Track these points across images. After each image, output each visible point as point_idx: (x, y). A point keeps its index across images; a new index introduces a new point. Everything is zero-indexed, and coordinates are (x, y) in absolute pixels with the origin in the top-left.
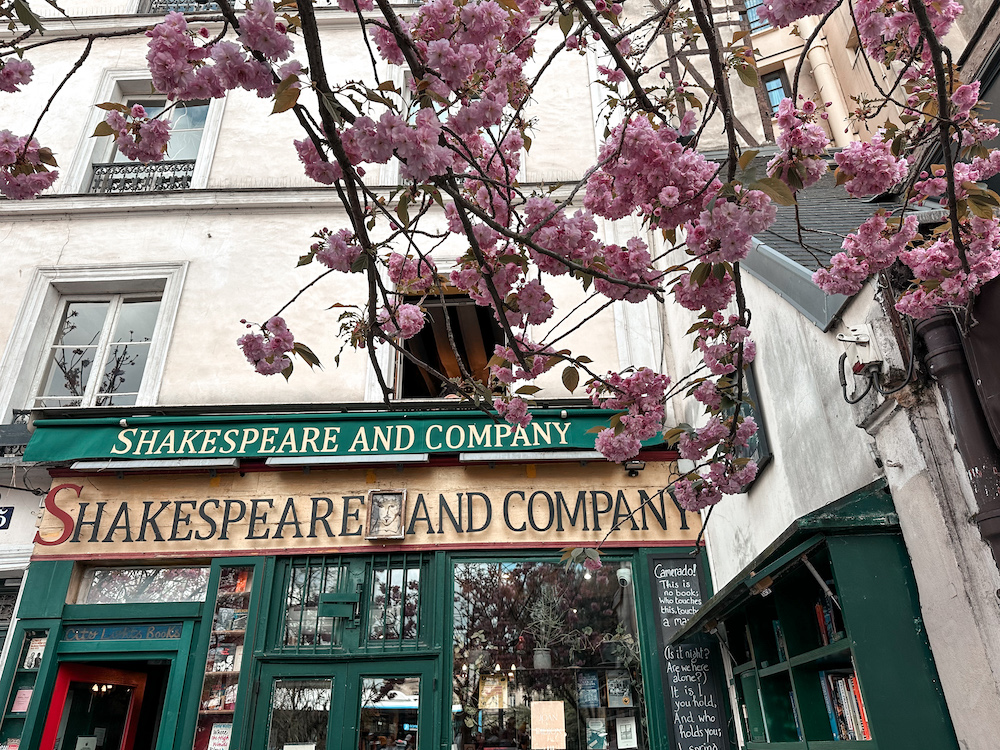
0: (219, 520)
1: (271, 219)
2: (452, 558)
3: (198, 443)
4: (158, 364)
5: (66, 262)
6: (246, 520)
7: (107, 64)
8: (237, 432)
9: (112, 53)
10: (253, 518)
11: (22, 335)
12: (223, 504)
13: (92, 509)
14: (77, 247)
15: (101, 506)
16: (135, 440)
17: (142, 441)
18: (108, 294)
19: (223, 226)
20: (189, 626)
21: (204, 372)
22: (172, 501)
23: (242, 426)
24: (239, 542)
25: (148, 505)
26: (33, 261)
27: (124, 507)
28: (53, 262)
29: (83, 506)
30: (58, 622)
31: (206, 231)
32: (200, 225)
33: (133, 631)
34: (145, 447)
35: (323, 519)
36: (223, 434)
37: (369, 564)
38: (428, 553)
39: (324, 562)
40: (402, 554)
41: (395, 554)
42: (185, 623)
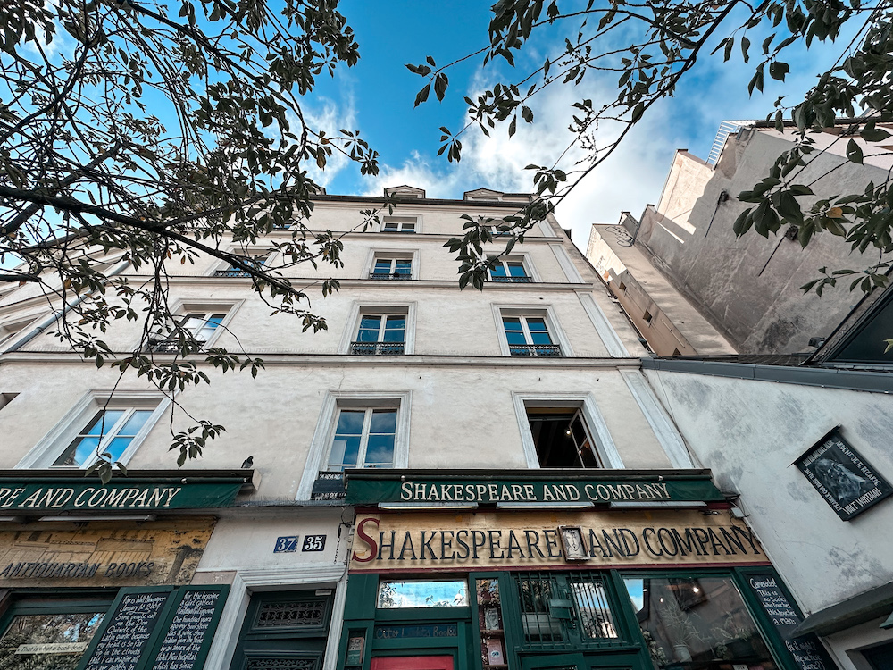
0: (470, 544)
1: (450, 370)
2: (621, 575)
3: (451, 492)
4: (405, 445)
5: (344, 388)
6: (487, 544)
7: (354, 299)
8: (473, 487)
9: (357, 294)
10: (492, 544)
11: (323, 427)
12: (470, 534)
13: (388, 535)
14: (349, 381)
15: (393, 533)
16: (413, 490)
17: (417, 492)
18: (364, 406)
19: (426, 373)
20: (462, 626)
21: (431, 451)
22: (439, 531)
23: (476, 482)
24: (483, 561)
25: (423, 533)
26: (326, 388)
27: (408, 534)
28: (337, 388)
29: (382, 533)
30: (373, 623)
31: (418, 375)
32: (414, 372)
33: (424, 630)
34: (420, 495)
35: (535, 545)
36: (465, 487)
37: (568, 579)
38: (603, 571)
39: (541, 576)
40: (587, 571)
41: (584, 571)
42: (459, 623)
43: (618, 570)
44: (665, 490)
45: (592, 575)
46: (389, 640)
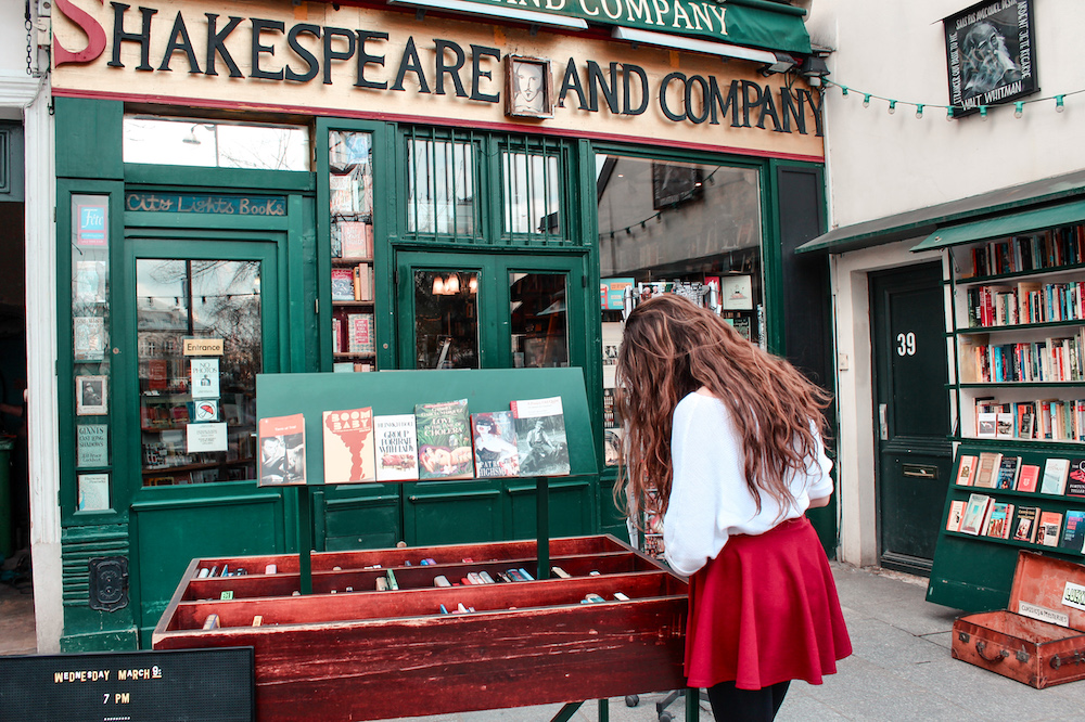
15: (148, 14)
20: (297, 202)
29: (120, 9)
33: (220, 203)
37: (502, 146)
38: (568, 140)
39: (454, 136)
40: (539, 137)
41: (532, 137)
42: (290, 197)
43: (592, 141)
44: (721, 19)
45: (528, 142)
46: (149, 214)
